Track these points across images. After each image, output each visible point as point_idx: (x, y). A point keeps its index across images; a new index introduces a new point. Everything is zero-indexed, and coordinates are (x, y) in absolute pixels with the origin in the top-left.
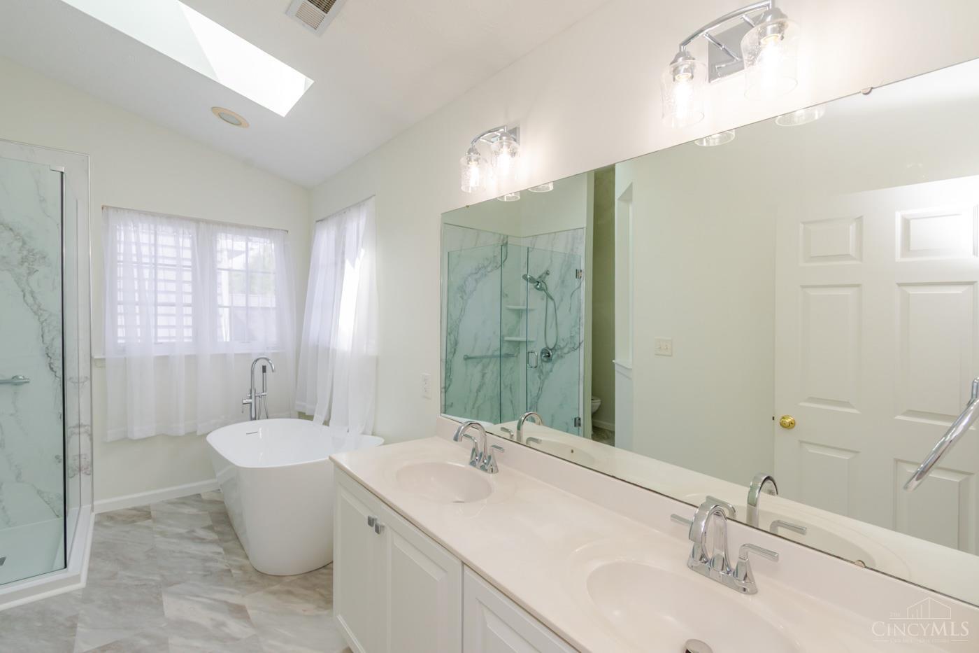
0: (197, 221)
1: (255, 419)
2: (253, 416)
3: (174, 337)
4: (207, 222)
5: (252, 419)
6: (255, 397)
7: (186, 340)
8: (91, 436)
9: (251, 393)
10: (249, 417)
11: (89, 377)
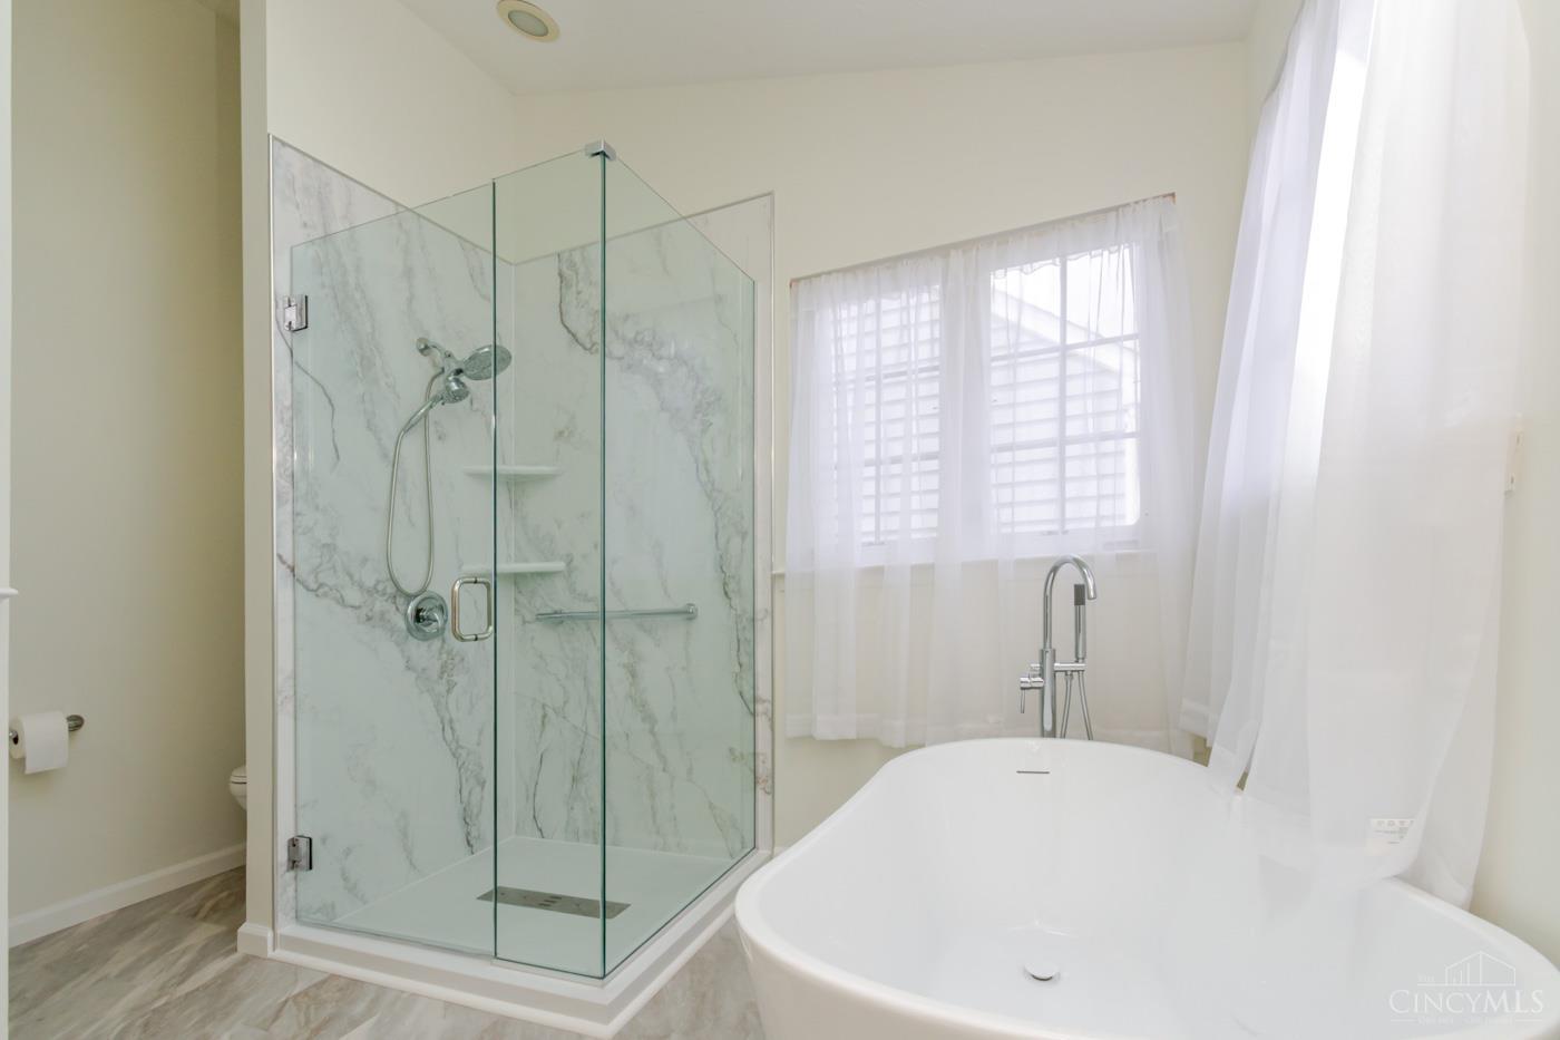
0: (944, 251)
1: (1053, 734)
2: (1048, 726)
3: (895, 532)
4: (965, 246)
5: (1043, 734)
6: (1055, 673)
7: (915, 536)
8: (772, 720)
9: (1042, 662)
10: (1038, 729)
11: (770, 610)
